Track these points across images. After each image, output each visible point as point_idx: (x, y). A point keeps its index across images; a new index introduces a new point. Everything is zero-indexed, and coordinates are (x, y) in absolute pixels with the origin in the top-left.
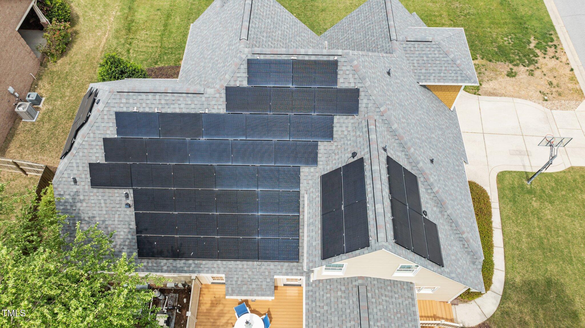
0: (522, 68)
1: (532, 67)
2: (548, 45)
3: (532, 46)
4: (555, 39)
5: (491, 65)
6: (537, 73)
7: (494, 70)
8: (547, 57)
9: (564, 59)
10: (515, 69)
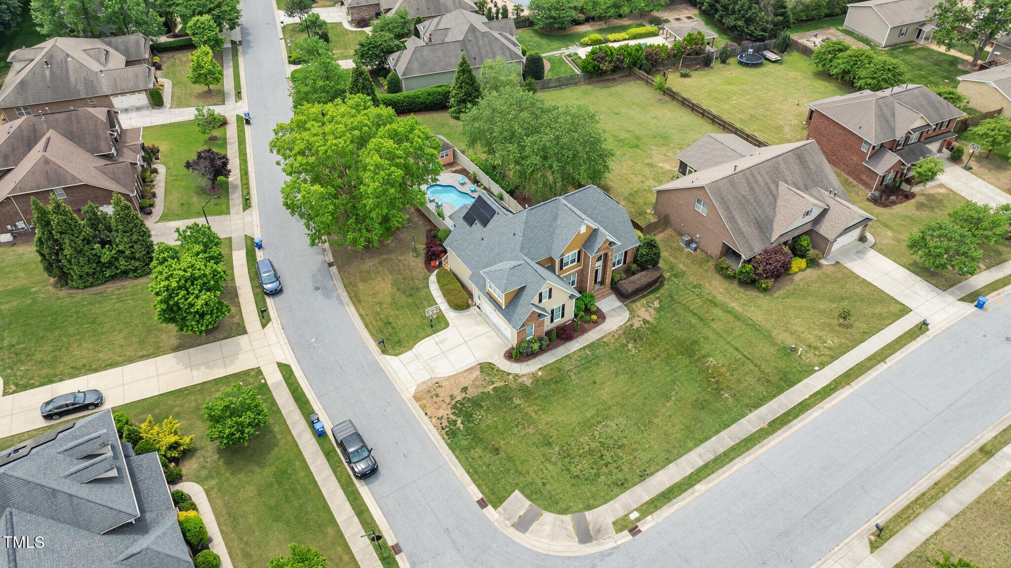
0: (459, 398)
1: (453, 402)
2: (449, 427)
3: (459, 421)
4: (445, 436)
5: (481, 390)
6: (448, 400)
7: (477, 387)
8: (446, 417)
9: (434, 420)
10: (464, 395)
